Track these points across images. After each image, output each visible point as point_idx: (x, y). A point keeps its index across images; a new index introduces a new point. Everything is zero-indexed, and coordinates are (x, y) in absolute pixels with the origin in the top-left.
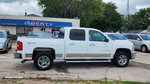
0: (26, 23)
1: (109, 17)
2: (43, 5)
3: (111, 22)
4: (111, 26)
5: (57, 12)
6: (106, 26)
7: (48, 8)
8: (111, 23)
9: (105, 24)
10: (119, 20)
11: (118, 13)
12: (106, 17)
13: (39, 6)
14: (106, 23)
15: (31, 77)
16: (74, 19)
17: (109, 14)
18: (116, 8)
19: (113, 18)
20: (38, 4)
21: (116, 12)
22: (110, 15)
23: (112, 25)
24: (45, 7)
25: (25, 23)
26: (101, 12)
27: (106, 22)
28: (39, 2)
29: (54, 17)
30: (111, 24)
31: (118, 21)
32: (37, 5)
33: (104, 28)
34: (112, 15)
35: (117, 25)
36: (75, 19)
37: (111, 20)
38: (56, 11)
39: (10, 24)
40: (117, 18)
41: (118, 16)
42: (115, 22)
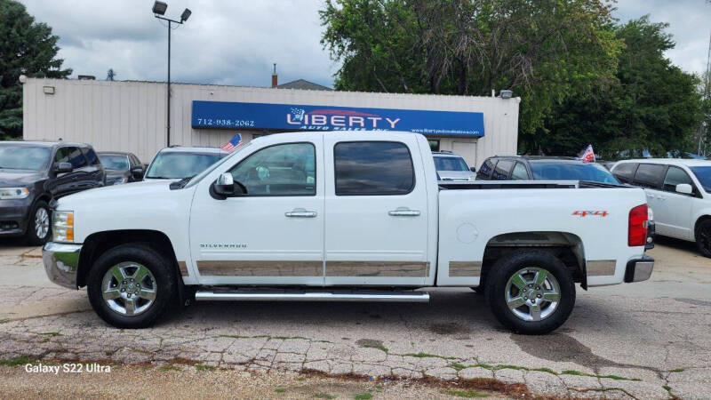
0: (293, 117)
1: (633, 88)
2: (347, 42)
3: (643, 112)
4: (641, 126)
5: (403, 70)
6: (619, 126)
7: (365, 53)
8: (644, 114)
9: (613, 117)
10: (680, 100)
11: (675, 70)
12: (619, 85)
13: (329, 45)
14: (620, 116)
15: (427, 373)
16: (490, 95)
17: (635, 75)
18: (666, 45)
19: (650, 90)
20: (326, 38)
21: (668, 61)
22: (639, 78)
23: (647, 121)
24: (351, 48)
25: (289, 116)
26: (604, 64)
27: (618, 111)
28: (329, 30)
29: (391, 91)
30: (641, 118)
31: (673, 105)
32: (322, 42)
33: (611, 136)
34: (645, 77)
35: (669, 123)
36: (498, 99)
37: (642, 102)
38: (400, 63)
39: (229, 122)
40: (669, 93)
41: (676, 83)
42: (661, 108)
